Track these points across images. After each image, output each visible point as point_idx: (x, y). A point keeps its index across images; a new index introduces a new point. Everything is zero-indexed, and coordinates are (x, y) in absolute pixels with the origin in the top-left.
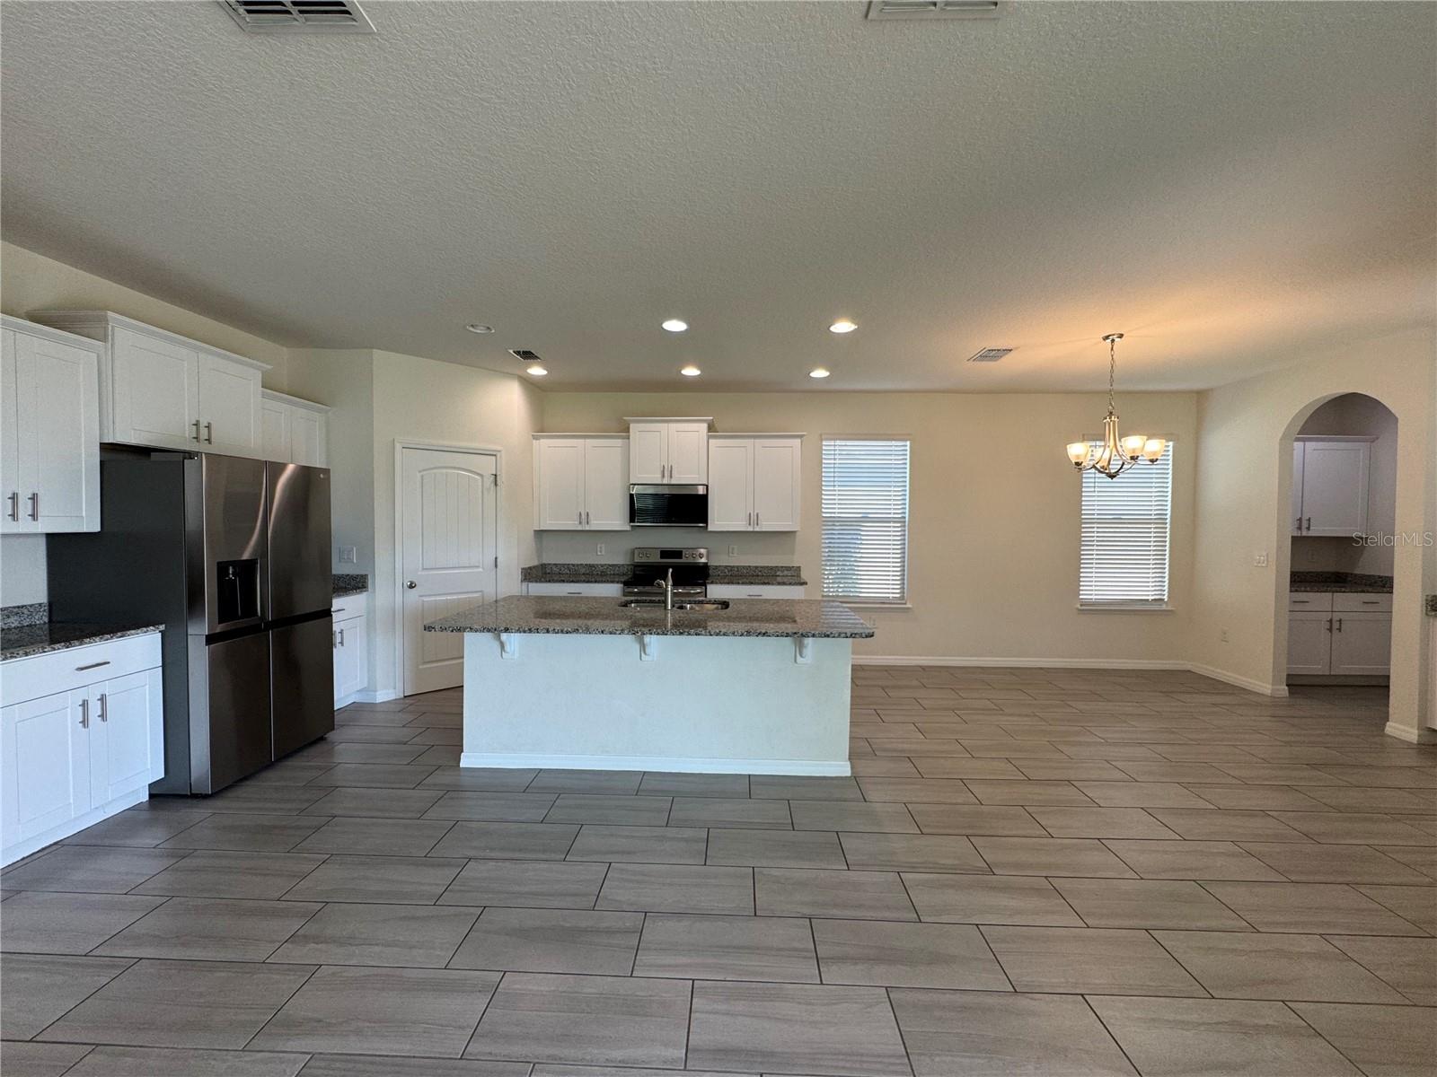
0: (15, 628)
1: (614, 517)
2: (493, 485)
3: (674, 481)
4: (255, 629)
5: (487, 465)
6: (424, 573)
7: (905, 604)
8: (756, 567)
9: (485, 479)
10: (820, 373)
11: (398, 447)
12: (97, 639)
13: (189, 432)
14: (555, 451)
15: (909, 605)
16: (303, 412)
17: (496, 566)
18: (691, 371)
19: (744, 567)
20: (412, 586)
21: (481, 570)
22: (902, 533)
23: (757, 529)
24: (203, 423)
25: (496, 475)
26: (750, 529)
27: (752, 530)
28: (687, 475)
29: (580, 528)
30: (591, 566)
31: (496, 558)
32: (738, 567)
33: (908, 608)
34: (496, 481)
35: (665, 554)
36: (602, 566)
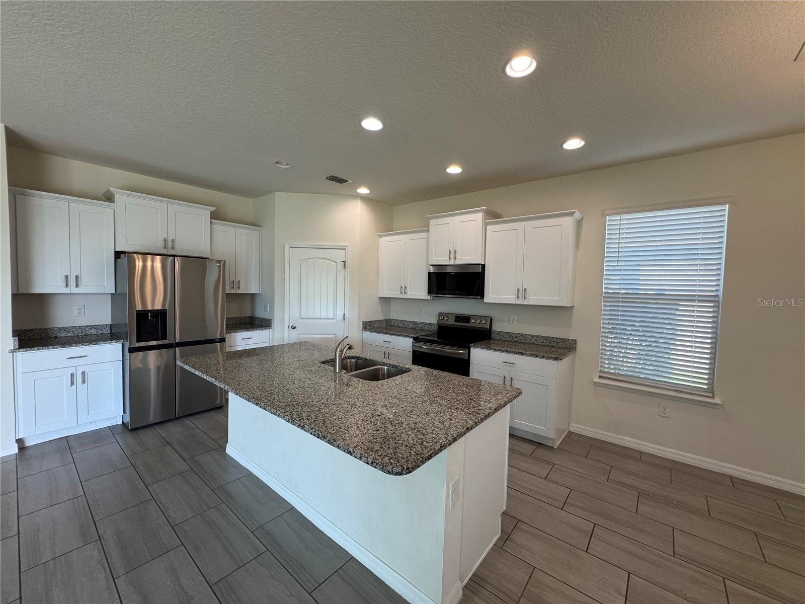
0: (94, 334)
1: (420, 290)
2: (343, 268)
3: (458, 262)
4: (170, 346)
5: (339, 255)
6: (301, 320)
7: (713, 397)
8: (533, 336)
9: (338, 265)
10: (574, 144)
11: (287, 247)
12: (80, 345)
13: (161, 244)
14: (390, 244)
15: (717, 401)
16: (245, 231)
17: (344, 319)
18: (454, 170)
19: (521, 335)
20: (294, 328)
21: (334, 321)
22: (715, 314)
23: (525, 303)
24: (170, 239)
25: (344, 262)
26: (519, 302)
27: (520, 303)
28: (468, 257)
29: (401, 297)
30: (415, 323)
31: (344, 314)
32: (516, 334)
33: (717, 404)
34: (345, 266)
35: (459, 318)
36: (421, 323)
